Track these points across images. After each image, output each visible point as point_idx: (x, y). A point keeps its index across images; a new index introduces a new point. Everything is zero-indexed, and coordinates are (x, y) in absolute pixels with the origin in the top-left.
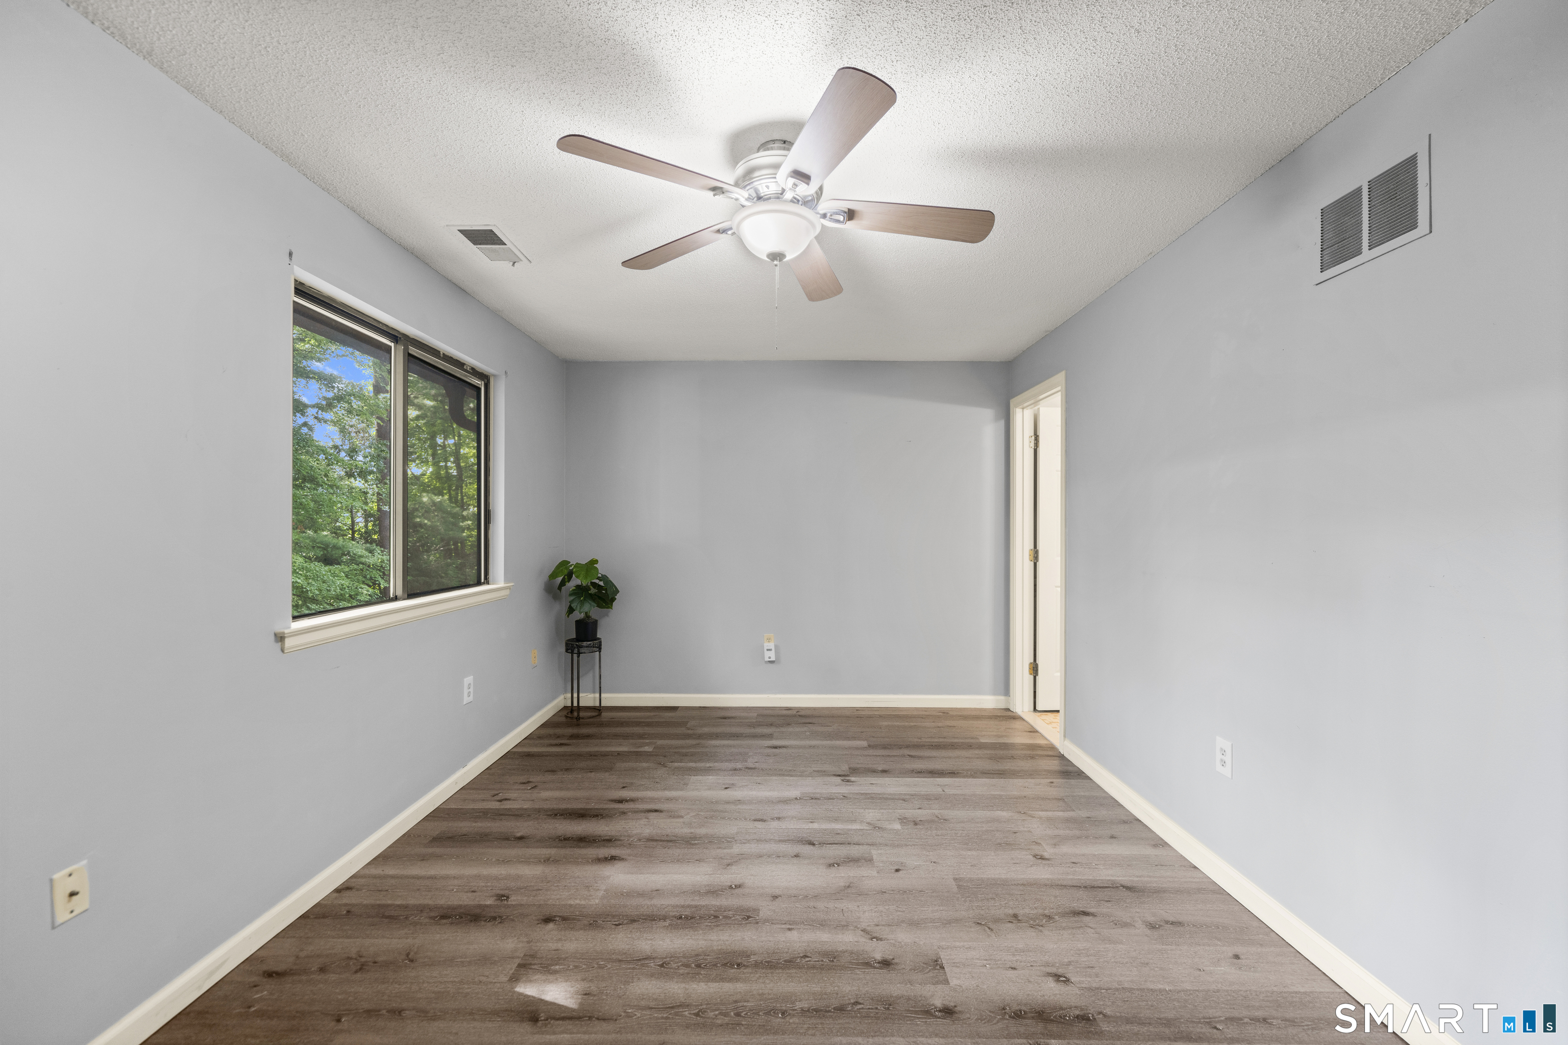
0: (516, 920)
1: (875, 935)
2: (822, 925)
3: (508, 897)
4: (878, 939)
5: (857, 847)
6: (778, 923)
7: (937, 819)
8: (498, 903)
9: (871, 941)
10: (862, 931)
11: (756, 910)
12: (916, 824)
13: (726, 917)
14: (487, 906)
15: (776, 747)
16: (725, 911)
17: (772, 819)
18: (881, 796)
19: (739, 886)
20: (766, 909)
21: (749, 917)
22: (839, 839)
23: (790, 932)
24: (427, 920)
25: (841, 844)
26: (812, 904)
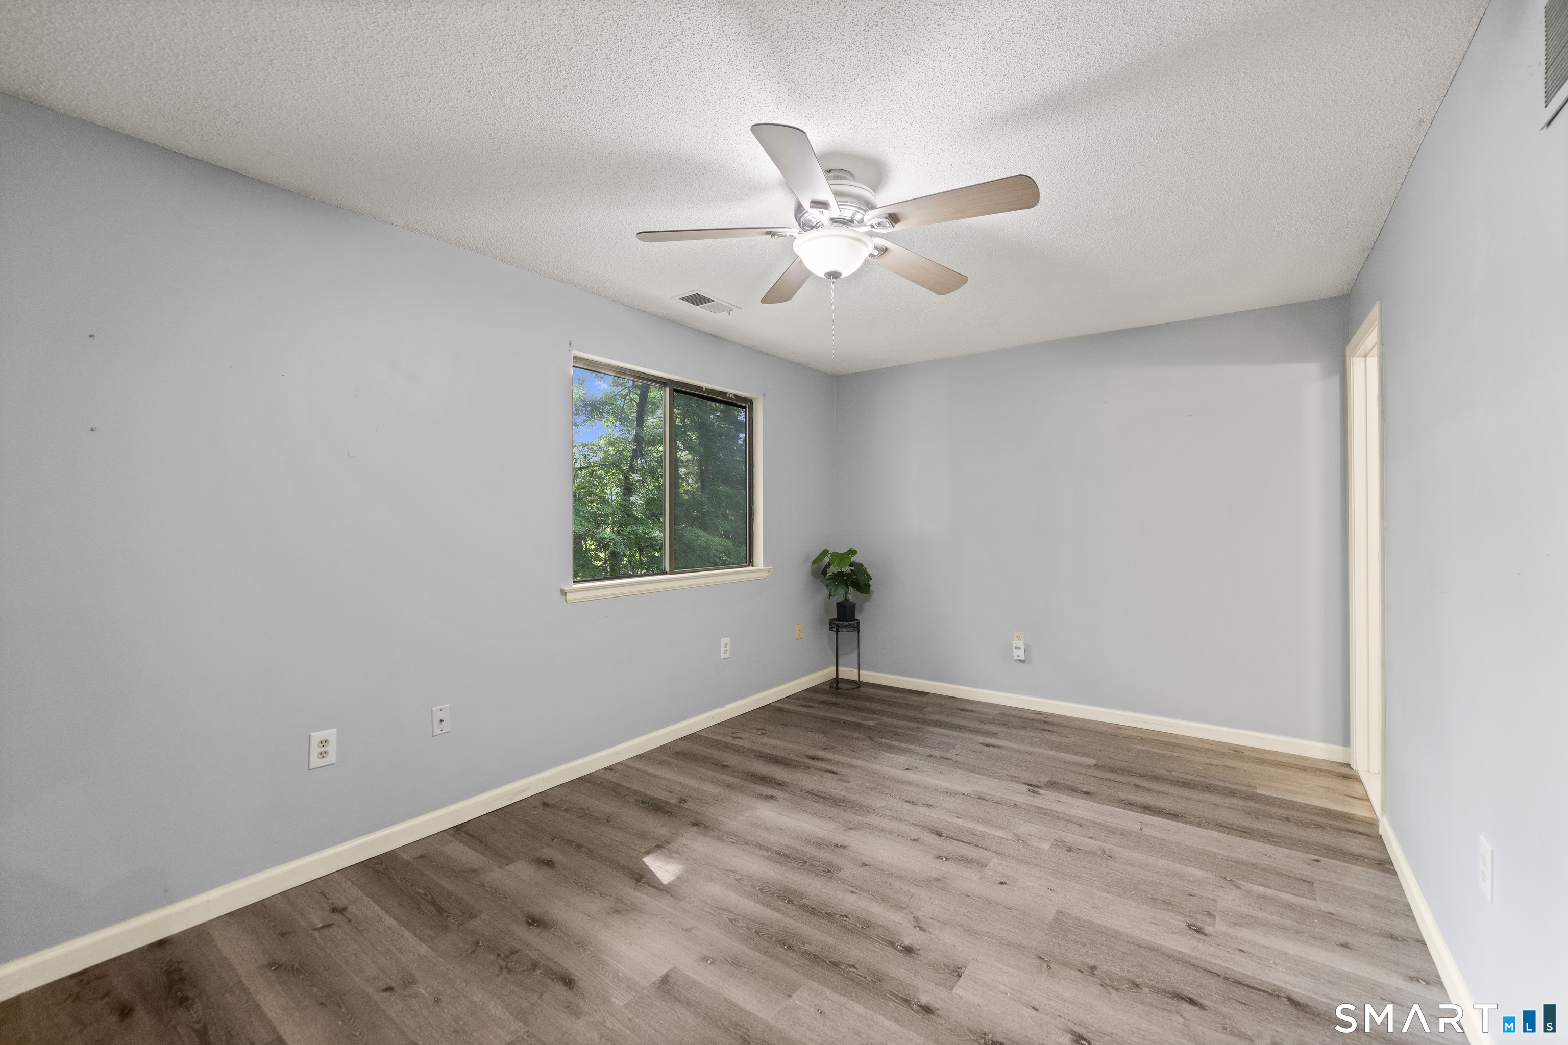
0: (679, 817)
1: (922, 925)
2: (882, 899)
3: (686, 802)
4: (921, 928)
5: (982, 850)
6: (848, 885)
7: (1100, 853)
8: (678, 804)
9: (913, 928)
10: (914, 917)
11: (839, 869)
12: (1070, 849)
13: (812, 865)
14: (670, 803)
15: (988, 746)
16: (815, 861)
17: (923, 804)
18: (1057, 815)
19: (843, 847)
20: (849, 871)
21: (829, 871)
22: (971, 839)
23: (851, 894)
24: (633, 801)
25: (969, 843)
26: (891, 881)
